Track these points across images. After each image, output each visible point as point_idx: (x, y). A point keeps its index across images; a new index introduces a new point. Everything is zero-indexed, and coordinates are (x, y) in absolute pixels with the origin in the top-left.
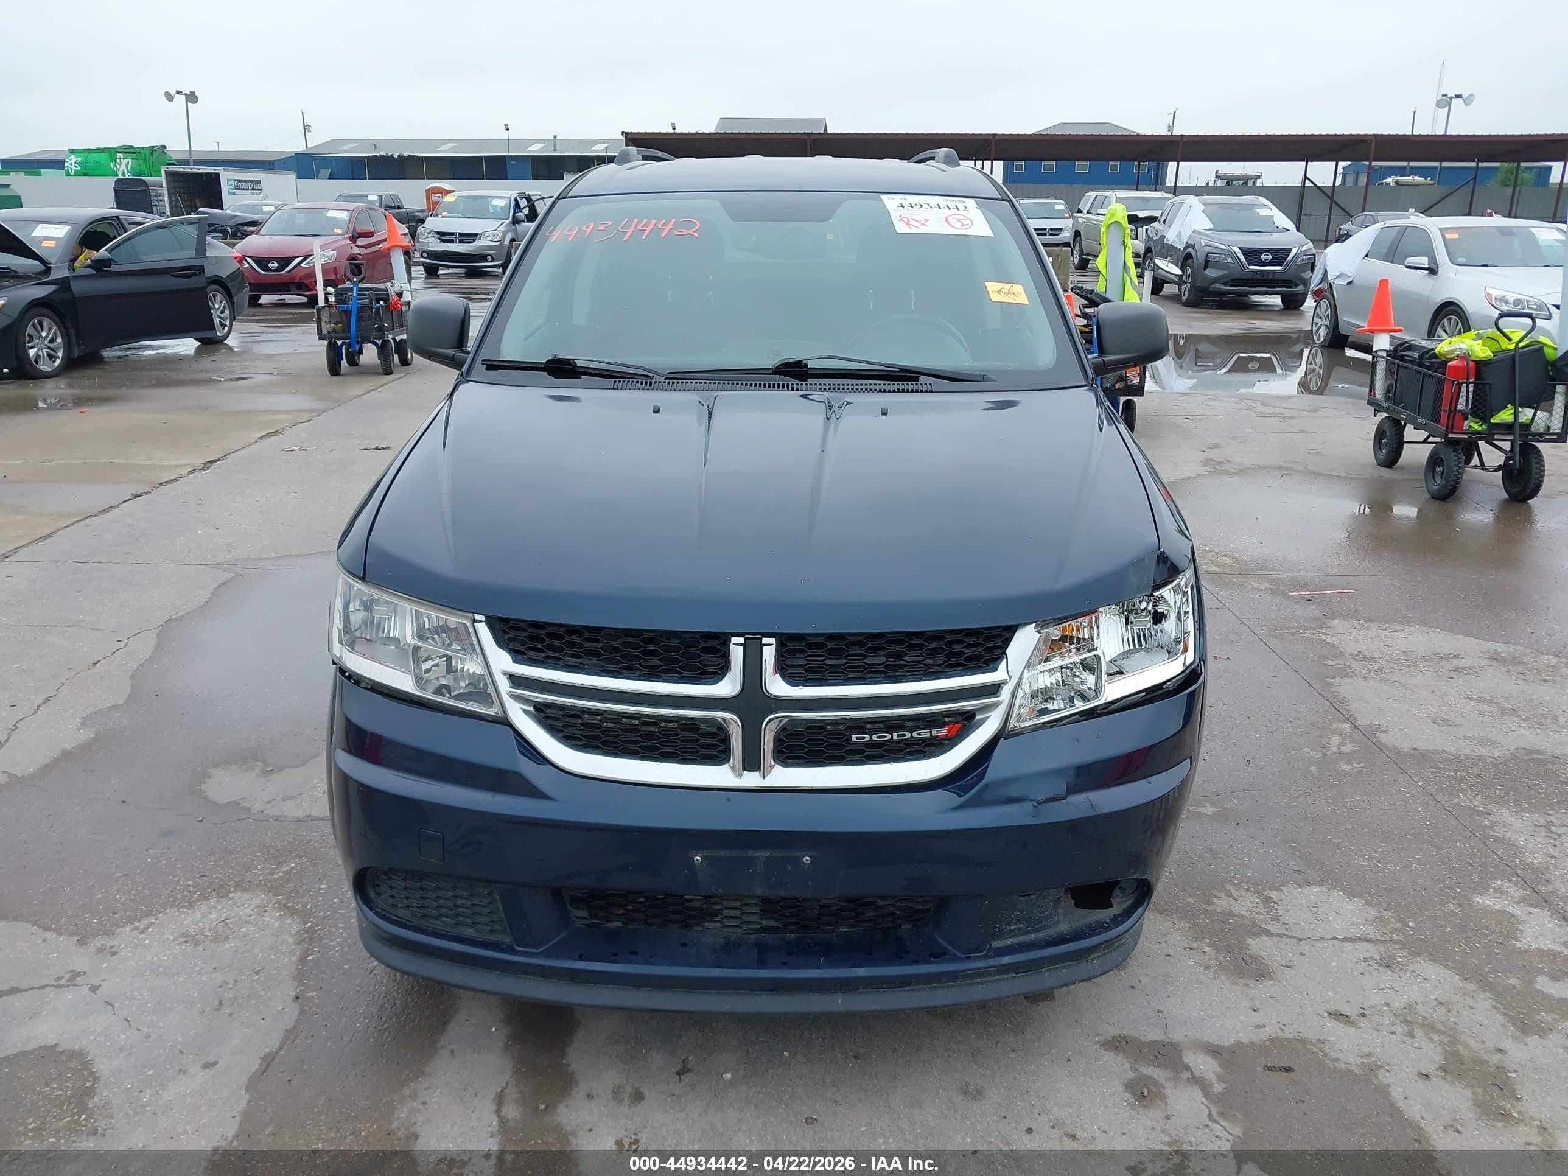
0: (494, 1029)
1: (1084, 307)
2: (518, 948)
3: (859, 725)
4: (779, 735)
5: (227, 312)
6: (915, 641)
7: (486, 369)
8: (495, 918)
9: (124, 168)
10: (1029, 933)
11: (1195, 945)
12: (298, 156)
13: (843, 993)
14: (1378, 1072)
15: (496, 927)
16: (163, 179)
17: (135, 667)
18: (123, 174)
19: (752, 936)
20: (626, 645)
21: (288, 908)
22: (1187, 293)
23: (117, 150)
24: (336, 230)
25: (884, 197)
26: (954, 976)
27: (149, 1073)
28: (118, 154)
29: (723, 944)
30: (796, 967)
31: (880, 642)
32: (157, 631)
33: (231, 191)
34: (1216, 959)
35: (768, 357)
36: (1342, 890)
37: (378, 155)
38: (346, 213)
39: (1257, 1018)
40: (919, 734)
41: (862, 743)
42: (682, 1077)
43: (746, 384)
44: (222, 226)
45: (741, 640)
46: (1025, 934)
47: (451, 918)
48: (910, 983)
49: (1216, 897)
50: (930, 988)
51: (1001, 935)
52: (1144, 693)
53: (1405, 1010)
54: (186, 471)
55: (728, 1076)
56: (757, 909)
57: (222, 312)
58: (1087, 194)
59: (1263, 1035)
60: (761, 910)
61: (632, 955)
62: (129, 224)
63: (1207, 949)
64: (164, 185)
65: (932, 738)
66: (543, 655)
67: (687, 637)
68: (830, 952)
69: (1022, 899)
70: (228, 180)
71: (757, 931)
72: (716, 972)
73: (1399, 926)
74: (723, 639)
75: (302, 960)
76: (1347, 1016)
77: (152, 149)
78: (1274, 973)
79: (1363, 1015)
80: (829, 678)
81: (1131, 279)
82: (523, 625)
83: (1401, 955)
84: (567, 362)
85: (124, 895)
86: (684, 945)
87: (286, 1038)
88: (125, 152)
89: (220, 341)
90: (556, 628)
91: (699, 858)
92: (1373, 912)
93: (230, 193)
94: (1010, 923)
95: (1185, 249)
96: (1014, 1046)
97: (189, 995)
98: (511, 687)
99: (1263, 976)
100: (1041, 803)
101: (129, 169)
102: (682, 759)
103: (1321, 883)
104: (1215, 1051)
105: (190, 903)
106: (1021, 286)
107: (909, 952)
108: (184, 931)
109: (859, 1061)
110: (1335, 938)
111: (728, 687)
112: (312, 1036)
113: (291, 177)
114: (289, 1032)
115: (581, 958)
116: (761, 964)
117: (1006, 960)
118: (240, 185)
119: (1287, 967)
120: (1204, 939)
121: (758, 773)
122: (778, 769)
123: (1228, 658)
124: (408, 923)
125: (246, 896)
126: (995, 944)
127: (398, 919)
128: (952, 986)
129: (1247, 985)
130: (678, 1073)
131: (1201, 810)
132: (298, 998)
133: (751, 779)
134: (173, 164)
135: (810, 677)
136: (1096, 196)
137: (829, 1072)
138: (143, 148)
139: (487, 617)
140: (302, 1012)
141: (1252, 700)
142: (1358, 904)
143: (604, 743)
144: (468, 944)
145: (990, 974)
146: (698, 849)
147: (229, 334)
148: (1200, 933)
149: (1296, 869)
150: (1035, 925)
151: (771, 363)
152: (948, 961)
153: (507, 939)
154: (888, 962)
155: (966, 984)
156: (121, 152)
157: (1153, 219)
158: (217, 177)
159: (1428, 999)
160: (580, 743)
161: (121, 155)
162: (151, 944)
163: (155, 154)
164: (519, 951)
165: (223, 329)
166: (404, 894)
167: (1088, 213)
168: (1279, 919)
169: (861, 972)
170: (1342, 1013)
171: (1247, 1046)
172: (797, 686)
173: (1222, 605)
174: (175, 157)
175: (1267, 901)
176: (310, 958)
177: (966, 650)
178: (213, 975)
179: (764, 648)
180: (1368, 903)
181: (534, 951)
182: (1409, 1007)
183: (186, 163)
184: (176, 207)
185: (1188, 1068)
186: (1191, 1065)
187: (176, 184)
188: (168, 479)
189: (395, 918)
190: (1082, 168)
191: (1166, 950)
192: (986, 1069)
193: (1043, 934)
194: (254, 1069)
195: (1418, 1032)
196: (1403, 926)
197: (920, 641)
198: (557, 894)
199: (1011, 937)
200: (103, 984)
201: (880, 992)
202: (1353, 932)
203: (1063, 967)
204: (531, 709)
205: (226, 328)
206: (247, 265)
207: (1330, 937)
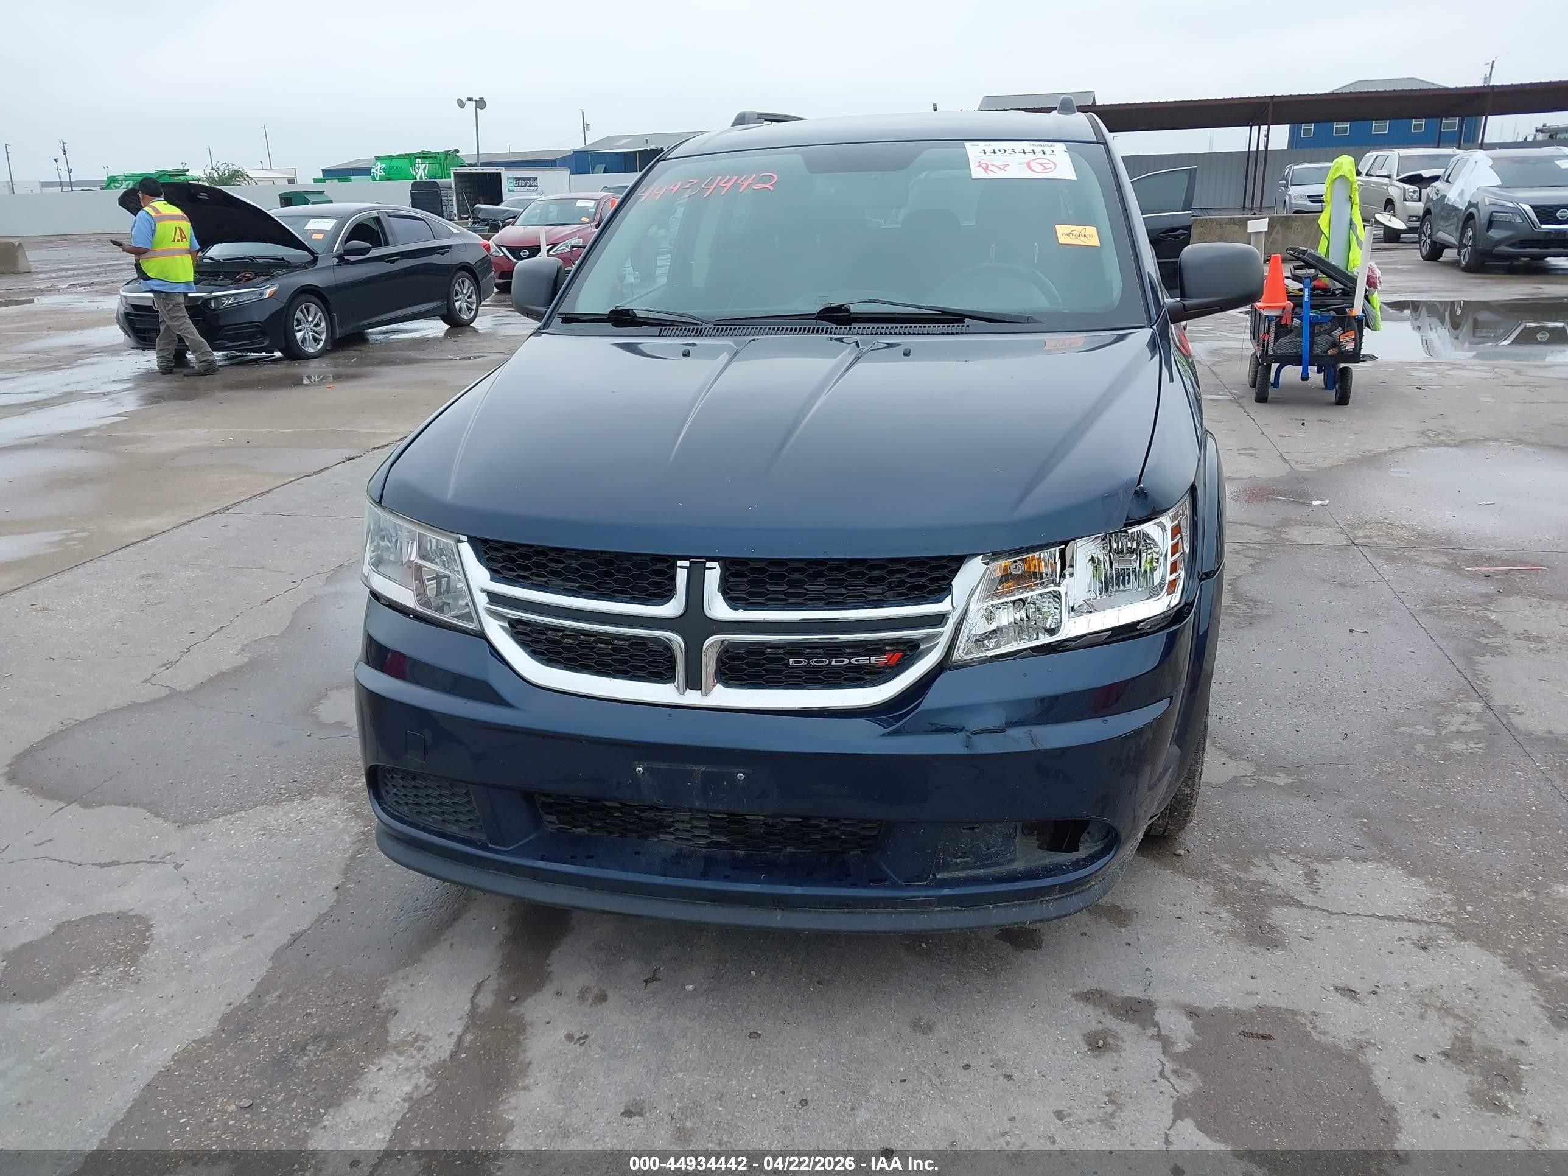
0: (494, 928)
1: (1295, 269)
2: (490, 846)
3: (795, 650)
4: (721, 656)
5: (474, 297)
6: (856, 569)
7: (562, 322)
8: (472, 816)
9: (422, 172)
10: (979, 868)
11: (1213, 910)
12: (578, 154)
13: (783, 910)
14: (1367, 1049)
15: (473, 825)
16: (452, 181)
17: (300, 603)
18: (421, 177)
19: (703, 850)
20: (584, 566)
21: (356, 813)
22: (1467, 257)
23: (418, 156)
24: (583, 219)
25: (968, 145)
26: (891, 904)
27: (197, 938)
28: (417, 160)
29: (674, 855)
30: (737, 880)
31: (821, 569)
32: (328, 575)
33: (510, 189)
34: (1231, 926)
35: (816, 303)
36: (1402, 869)
37: (649, 149)
38: (594, 202)
39: (1252, 985)
40: (857, 661)
41: (800, 667)
42: (648, 985)
43: (778, 329)
44: (495, 220)
45: (687, 563)
46: (973, 868)
47: (438, 815)
48: (848, 906)
49: (1255, 865)
50: (869, 913)
51: (945, 867)
52: (1110, 632)
53: (1425, 992)
54: (398, 438)
55: (690, 987)
56: (706, 824)
57: (469, 297)
58: (1367, 155)
59: (1251, 1002)
60: (710, 825)
61: (589, 859)
62: (389, 216)
63: (1224, 915)
64: (453, 186)
65: (871, 666)
66: (515, 574)
67: (638, 559)
68: (772, 870)
69: (966, 831)
70: (508, 179)
71: (709, 845)
72: (661, 880)
73: (1454, 909)
74: (669, 563)
75: (353, 857)
76: (1355, 992)
77: (446, 154)
78: (1289, 943)
79: (1374, 993)
80: (770, 603)
81: (1357, 238)
82: (498, 546)
83: (1444, 937)
84: (626, 312)
85: (228, 792)
86: (638, 853)
87: (317, 920)
88: (423, 158)
89: (466, 324)
90: (525, 549)
91: (640, 769)
92: (1429, 893)
93: (509, 191)
94: (955, 856)
95: (1467, 209)
96: (982, 988)
97: (251, 878)
98: (488, 603)
99: (1276, 946)
100: (974, 734)
101: (426, 172)
102: (633, 676)
103: (1381, 860)
104: (1192, 1013)
105: (277, 803)
106: (1095, 228)
107: (850, 875)
108: (265, 825)
109: (821, 986)
110: (1374, 916)
111: (672, 608)
112: (339, 920)
113: (565, 173)
114: (321, 916)
115: (543, 858)
116: (704, 876)
117: (946, 892)
118: (519, 182)
119: (1307, 939)
120: (1225, 904)
121: (700, 692)
122: (719, 687)
123: (1365, 632)
124: (406, 818)
125: (325, 800)
126: (939, 876)
127: (399, 815)
128: (892, 913)
129: (1254, 953)
130: (646, 981)
131: (1273, 780)
132: (337, 888)
133: (693, 698)
134: (465, 166)
135: (751, 601)
136: (1377, 157)
137: (788, 993)
138: (438, 153)
139: (469, 537)
140: (338, 901)
141: (1376, 675)
142: (1417, 884)
143: (566, 659)
144: (450, 840)
145: (930, 905)
146: (640, 760)
147: (475, 318)
148: (1223, 898)
149: (1358, 844)
150: (984, 860)
151: (815, 309)
152: (886, 887)
153: (483, 837)
154: (828, 882)
155: (906, 912)
156: (419, 158)
157: (1436, 178)
158: (498, 176)
159: (1456, 984)
160: (545, 658)
161: (420, 160)
162: (235, 834)
163: (450, 157)
164: (491, 848)
165: (470, 313)
166: (404, 791)
167: (1367, 174)
168: (1317, 893)
169: (798, 890)
170: (1351, 988)
171: (1230, 1010)
172: (738, 610)
173: (1380, 578)
174: (467, 161)
175: (1311, 875)
176: (360, 856)
177: (910, 580)
178: (276, 864)
179: (707, 571)
180: (1427, 884)
181: (503, 849)
182: (1431, 990)
183: (474, 165)
184: (463, 205)
185: (1156, 1025)
186: (1161, 1022)
187: (463, 185)
188: (380, 445)
189: (397, 814)
190: (1380, 127)
191: (1179, 912)
192: (945, 1006)
193: (992, 871)
194: (282, 943)
195: (1432, 1014)
196: (1459, 909)
197: (863, 569)
198: (528, 797)
199: (958, 870)
200: (186, 863)
201: (819, 911)
202: (1400, 911)
203: (1013, 905)
204: (506, 625)
205: (473, 313)
206: (502, 254)
207: (1369, 913)
